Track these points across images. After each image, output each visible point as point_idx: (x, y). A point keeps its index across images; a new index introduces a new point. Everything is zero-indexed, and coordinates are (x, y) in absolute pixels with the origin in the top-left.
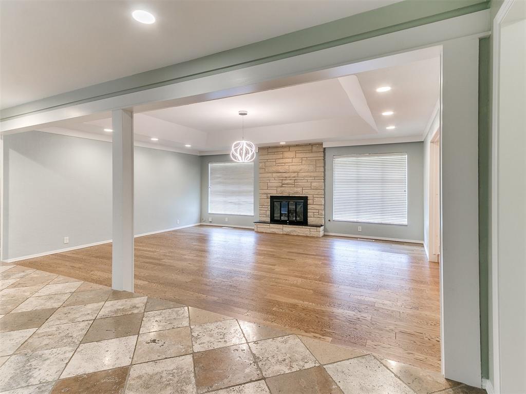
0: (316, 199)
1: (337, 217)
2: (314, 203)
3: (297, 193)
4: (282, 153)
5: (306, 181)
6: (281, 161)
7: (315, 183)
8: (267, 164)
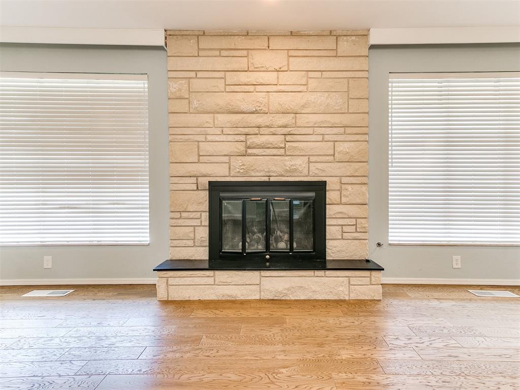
0: (349, 187)
1: (397, 234)
2: (344, 200)
3: (293, 171)
4: (245, 53)
5: (320, 138)
6: (244, 77)
7: (346, 145)
8: (197, 84)
